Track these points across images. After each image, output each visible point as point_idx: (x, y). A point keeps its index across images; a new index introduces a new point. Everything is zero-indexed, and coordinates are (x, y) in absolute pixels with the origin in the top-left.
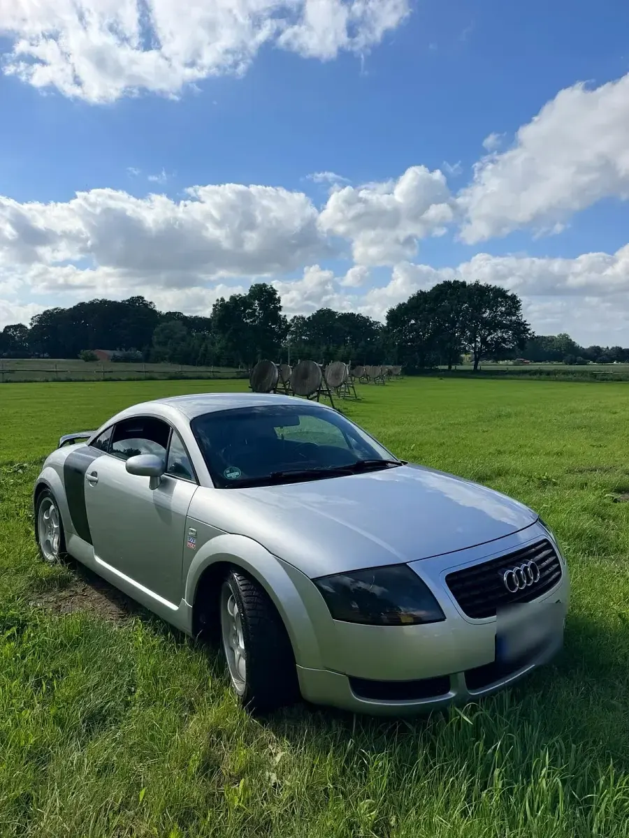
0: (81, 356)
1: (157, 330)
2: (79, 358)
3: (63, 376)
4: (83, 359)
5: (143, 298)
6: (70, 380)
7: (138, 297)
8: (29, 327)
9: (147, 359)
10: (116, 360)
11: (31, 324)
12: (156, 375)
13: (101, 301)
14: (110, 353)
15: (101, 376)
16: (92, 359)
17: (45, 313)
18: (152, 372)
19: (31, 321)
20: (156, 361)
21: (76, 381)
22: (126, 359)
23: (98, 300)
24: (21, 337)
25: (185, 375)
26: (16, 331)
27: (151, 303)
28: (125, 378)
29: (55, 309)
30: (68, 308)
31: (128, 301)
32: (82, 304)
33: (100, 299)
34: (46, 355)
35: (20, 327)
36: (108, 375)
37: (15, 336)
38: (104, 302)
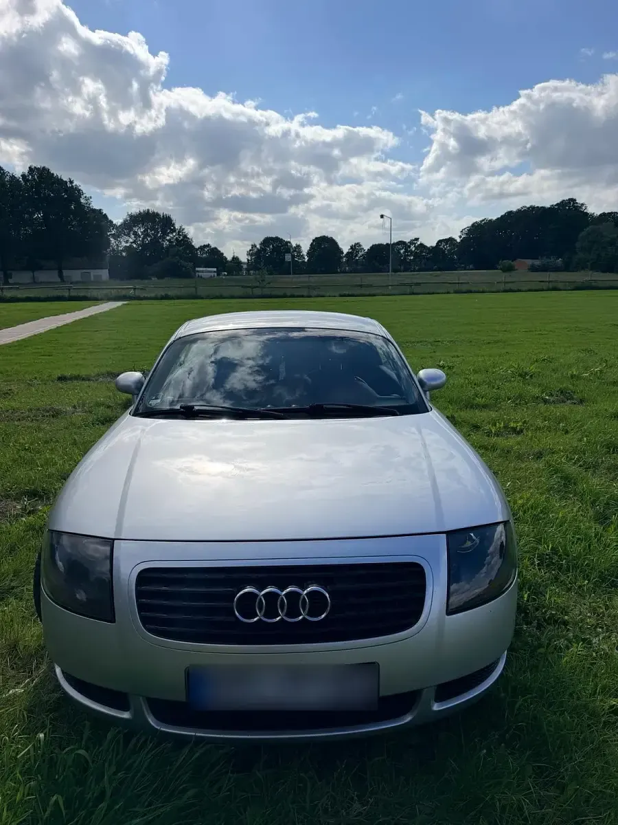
0: (499, 267)
1: (583, 234)
2: (497, 269)
3: (464, 288)
4: (501, 269)
5: (575, 200)
6: (470, 292)
7: (569, 199)
8: (459, 240)
9: (566, 268)
10: (533, 269)
11: (460, 237)
12: (560, 285)
13: (528, 208)
14: (529, 262)
15: (502, 287)
16: (509, 269)
17: (473, 225)
18: (556, 281)
19: (460, 234)
20: (576, 269)
21: (475, 292)
22: (544, 269)
23: (525, 207)
24: (451, 249)
25: (594, 284)
26: (446, 244)
27: (583, 204)
28: (526, 288)
29: (483, 220)
30: (494, 218)
31: (557, 204)
32: (510, 213)
33: (528, 206)
34: (471, 266)
35: (451, 240)
36: (508, 286)
37: (446, 249)
38: (533, 208)
